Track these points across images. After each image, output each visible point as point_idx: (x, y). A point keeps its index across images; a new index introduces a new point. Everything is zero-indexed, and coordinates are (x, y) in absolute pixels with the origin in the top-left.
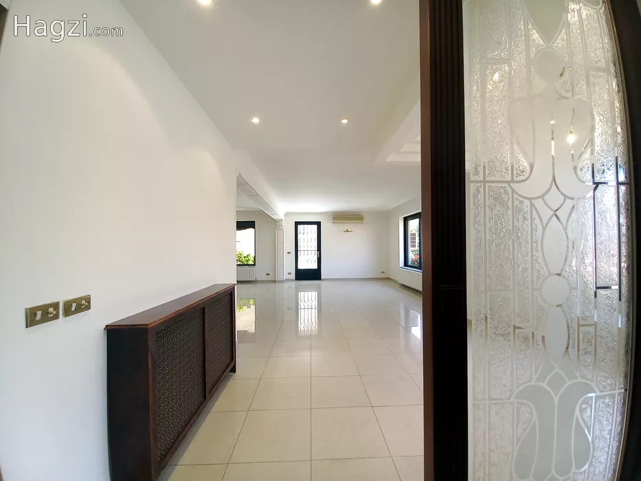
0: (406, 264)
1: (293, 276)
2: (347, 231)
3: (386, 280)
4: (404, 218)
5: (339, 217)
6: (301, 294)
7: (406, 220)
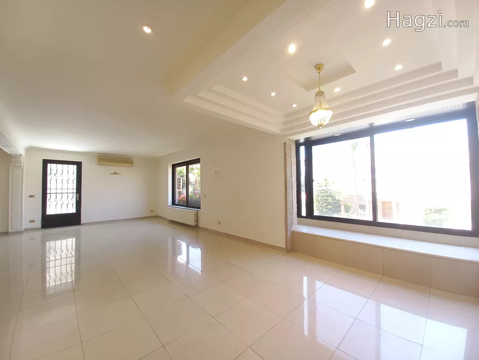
0: (173, 203)
1: (38, 223)
2: (115, 173)
3: (154, 217)
4: (173, 165)
5: (104, 159)
6: (50, 244)
7: (174, 167)
